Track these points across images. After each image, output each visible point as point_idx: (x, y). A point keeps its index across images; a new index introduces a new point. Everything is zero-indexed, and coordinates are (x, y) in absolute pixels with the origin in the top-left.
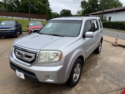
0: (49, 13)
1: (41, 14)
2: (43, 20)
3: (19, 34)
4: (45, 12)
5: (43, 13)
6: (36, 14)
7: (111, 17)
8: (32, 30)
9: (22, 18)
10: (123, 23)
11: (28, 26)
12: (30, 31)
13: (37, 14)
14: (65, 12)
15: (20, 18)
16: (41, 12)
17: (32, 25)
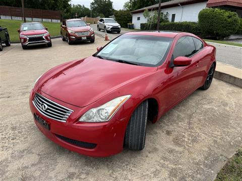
0: (65, 7)
1: (49, 8)
2: (54, 21)
3: (5, 46)
4: (57, 5)
5: (53, 6)
6: (38, 8)
7: (175, 15)
8: (25, 37)
9: (9, 18)
10: (190, 24)
11: (19, 31)
12: (22, 40)
13: (40, 8)
14: (102, 4)
15: (4, 16)
16: (48, 5)
17: (25, 28)
